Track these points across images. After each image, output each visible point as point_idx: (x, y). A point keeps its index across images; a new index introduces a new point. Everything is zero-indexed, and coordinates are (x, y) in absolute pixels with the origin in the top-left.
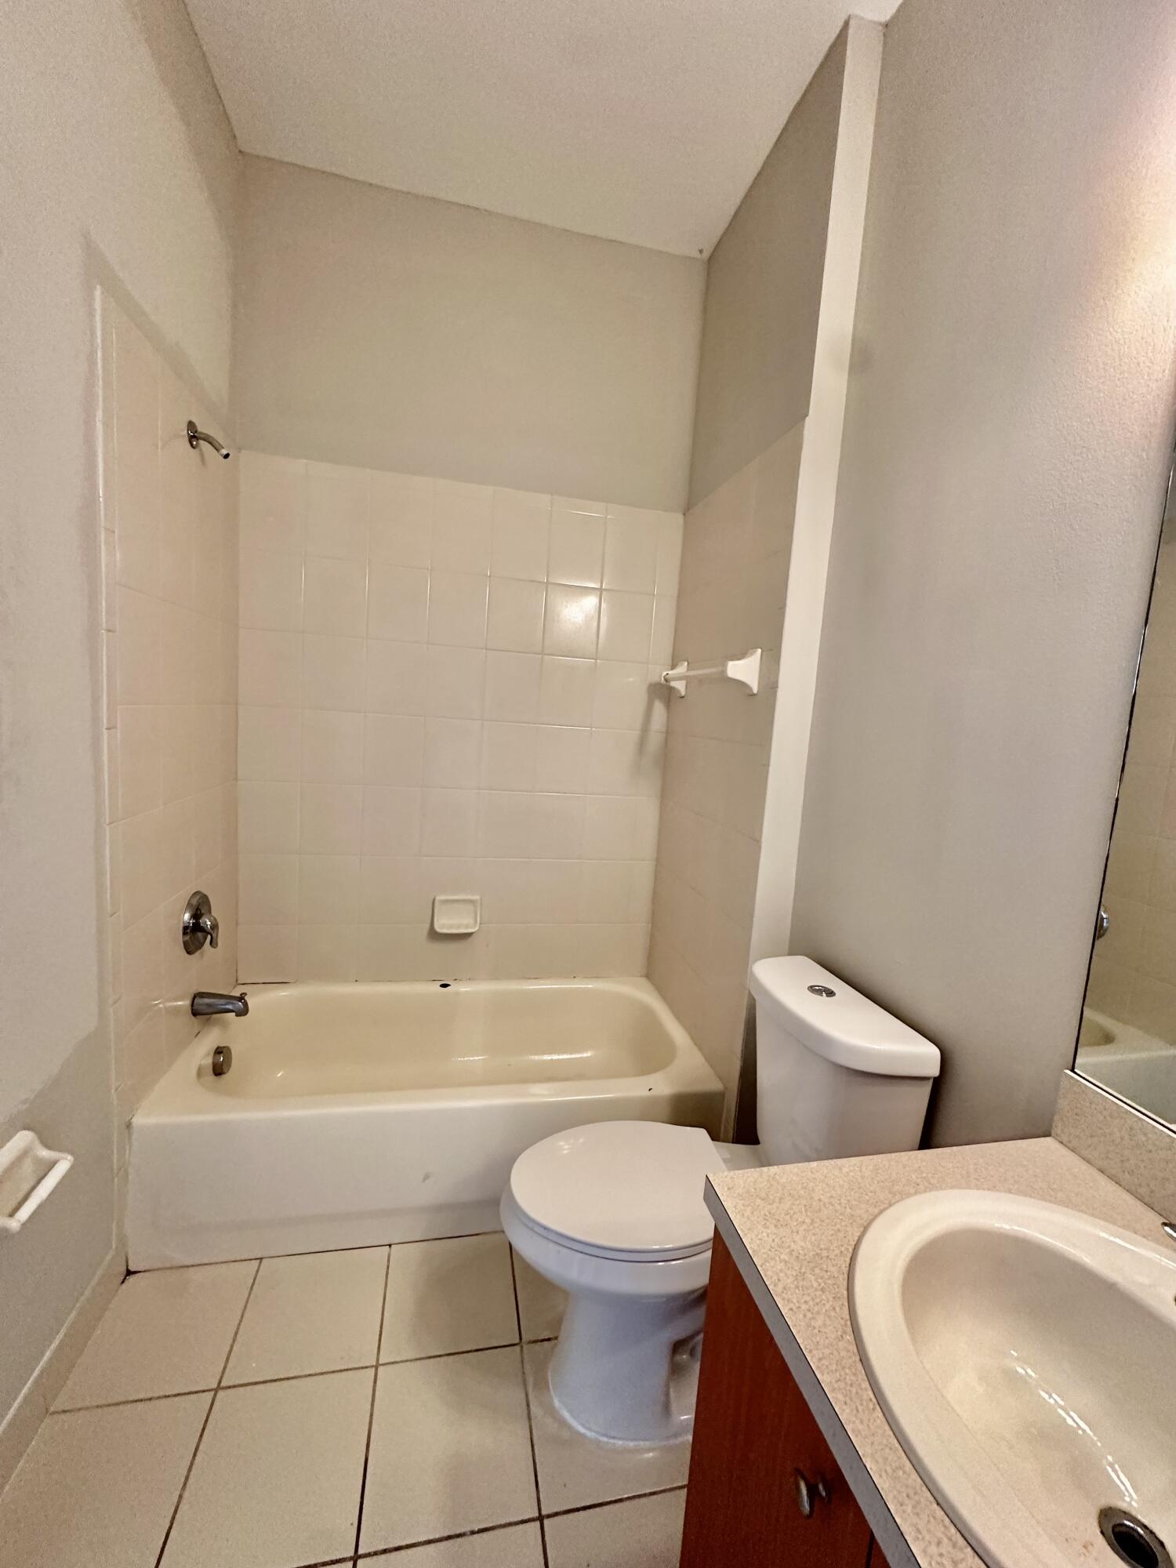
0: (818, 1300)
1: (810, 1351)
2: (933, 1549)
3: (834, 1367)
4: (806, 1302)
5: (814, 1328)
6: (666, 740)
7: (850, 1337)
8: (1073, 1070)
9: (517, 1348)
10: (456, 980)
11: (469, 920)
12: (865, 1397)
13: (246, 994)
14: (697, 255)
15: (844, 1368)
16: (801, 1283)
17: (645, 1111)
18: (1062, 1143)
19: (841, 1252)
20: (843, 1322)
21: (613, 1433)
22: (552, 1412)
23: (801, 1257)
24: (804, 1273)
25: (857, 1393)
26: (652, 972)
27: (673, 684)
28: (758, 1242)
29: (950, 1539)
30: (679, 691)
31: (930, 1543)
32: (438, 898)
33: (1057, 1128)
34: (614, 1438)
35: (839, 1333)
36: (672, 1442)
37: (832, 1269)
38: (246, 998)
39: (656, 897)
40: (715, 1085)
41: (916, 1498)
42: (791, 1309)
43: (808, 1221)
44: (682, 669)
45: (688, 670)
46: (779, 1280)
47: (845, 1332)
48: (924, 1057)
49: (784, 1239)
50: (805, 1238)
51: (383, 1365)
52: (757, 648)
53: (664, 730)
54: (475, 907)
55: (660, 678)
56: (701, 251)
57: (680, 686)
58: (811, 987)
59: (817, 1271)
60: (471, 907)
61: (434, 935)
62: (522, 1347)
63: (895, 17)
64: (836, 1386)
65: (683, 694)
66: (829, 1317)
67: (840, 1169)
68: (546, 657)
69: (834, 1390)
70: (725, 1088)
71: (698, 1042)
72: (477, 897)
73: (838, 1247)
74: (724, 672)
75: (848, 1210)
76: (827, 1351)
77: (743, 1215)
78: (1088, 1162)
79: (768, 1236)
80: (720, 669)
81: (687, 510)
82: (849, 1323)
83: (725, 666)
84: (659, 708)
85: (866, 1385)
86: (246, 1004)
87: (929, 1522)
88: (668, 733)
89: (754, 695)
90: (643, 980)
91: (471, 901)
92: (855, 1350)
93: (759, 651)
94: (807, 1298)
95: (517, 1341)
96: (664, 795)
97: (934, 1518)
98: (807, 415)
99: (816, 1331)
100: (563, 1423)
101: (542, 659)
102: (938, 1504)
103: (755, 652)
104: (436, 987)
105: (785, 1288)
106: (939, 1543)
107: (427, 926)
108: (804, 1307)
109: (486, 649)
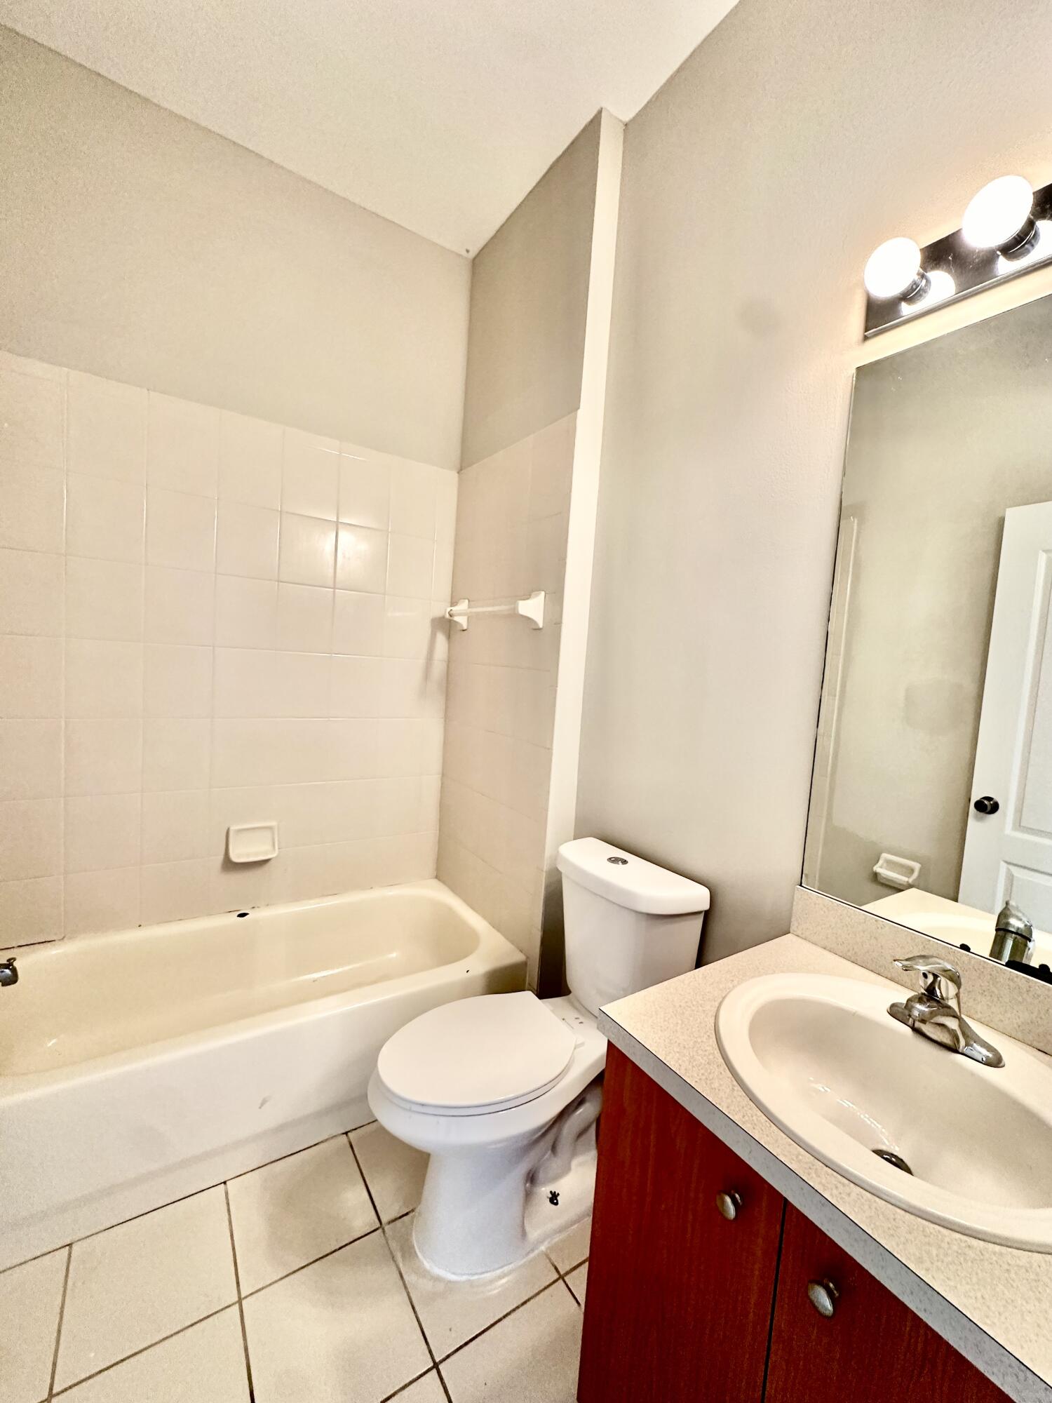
0: (709, 1071)
1: (720, 1104)
2: (835, 1191)
3: (737, 1109)
4: (703, 1074)
5: (715, 1089)
6: (448, 666)
7: (737, 1088)
8: (801, 885)
9: (380, 1231)
10: (253, 908)
11: (268, 847)
12: (763, 1121)
13: (14, 959)
14: (464, 253)
15: (743, 1107)
16: (694, 1064)
17: (465, 991)
18: (798, 936)
19: (709, 1036)
20: (730, 1080)
21: (479, 1271)
22: (424, 1274)
23: (687, 1046)
24: (693, 1056)
25: (757, 1120)
26: (442, 873)
27: (456, 619)
28: (656, 1044)
29: (840, 1183)
30: (461, 625)
31: (832, 1189)
32: (233, 828)
33: (793, 928)
34: (483, 1273)
35: (731, 1088)
36: (532, 1255)
37: (708, 1048)
38: (15, 964)
39: (443, 807)
40: (518, 957)
41: (815, 1167)
42: (696, 1082)
43: (680, 1022)
44: (463, 606)
45: (469, 607)
46: (680, 1065)
47: (733, 1086)
48: (698, 897)
49: (671, 1038)
50: (683, 1033)
51: (246, 1297)
52: (540, 590)
53: (447, 660)
54: (273, 834)
55: (445, 612)
56: (468, 251)
57: (462, 621)
58: (610, 859)
59: (700, 1052)
60: (268, 834)
61: (229, 865)
62: (383, 1229)
63: (634, 120)
64: (744, 1120)
65: (465, 628)
66: (720, 1079)
67: (683, 982)
68: (337, 590)
69: (744, 1123)
70: (527, 958)
71: (496, 926)
72: (273, 823)
73: (705, 1033)
74: (515, 609)
75: (700, 1008)
76: (729, 1101)
77: (637, 1030)
78: (816, 944)
79: (660, 1039)
80: (513, 606)
81: (460, 471)
82: (733, 1079)
83: (515, 603)
84: (441, 639)
85: (759, 1113)
86: (14, 971)
87: (826, 1178)
88: (449, 662)
89: (540, 629)
90: (435, 882)
91: (270, 828)
92: (745, 1095)
93: (543, 593)
94: (702, 1071)
95: (378, 1225)
96: (447, 718)
97: (828, 1175)
98: (579, 408)
99: (717, 1090)
100: (437, 1279)
101: (334, 592)
102: (827, 1166)
103: (539, 594)
104: (234, 918)
105: (686, 1069)
106: (837, 1187)
107: (221, 857)
108: (704, 1077)
109: (278, 581)
